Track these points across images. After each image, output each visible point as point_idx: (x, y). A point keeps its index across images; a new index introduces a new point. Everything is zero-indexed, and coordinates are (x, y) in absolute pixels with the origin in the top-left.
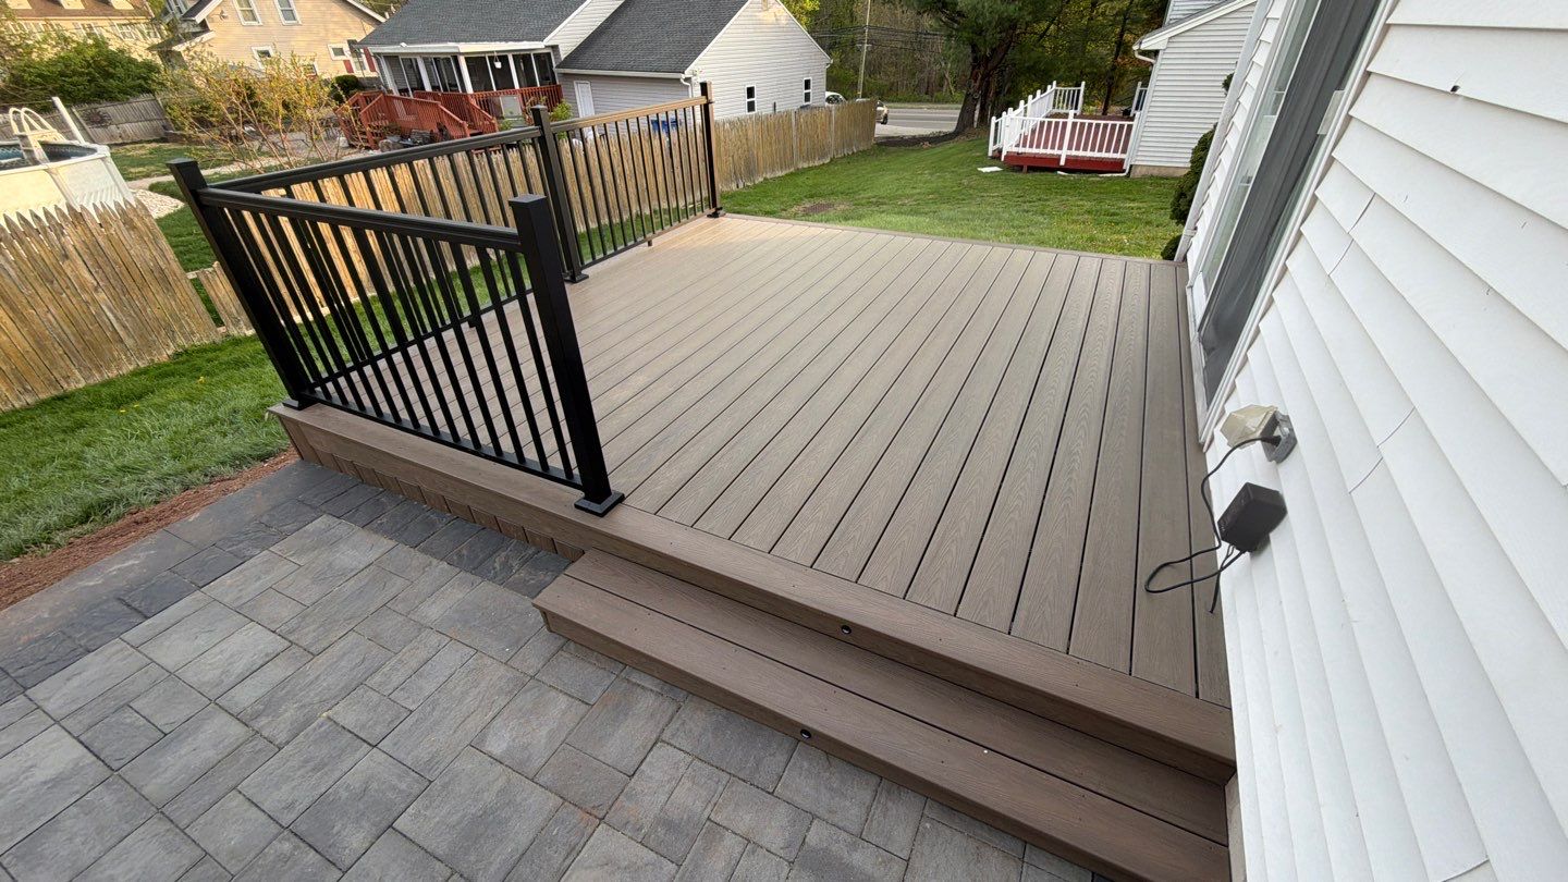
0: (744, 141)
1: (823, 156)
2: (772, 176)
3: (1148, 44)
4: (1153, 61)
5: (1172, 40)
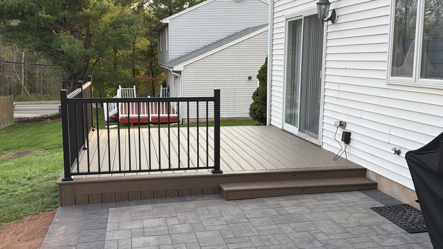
3: (176, 68)
4: (179, 75)
5: (185, 67)
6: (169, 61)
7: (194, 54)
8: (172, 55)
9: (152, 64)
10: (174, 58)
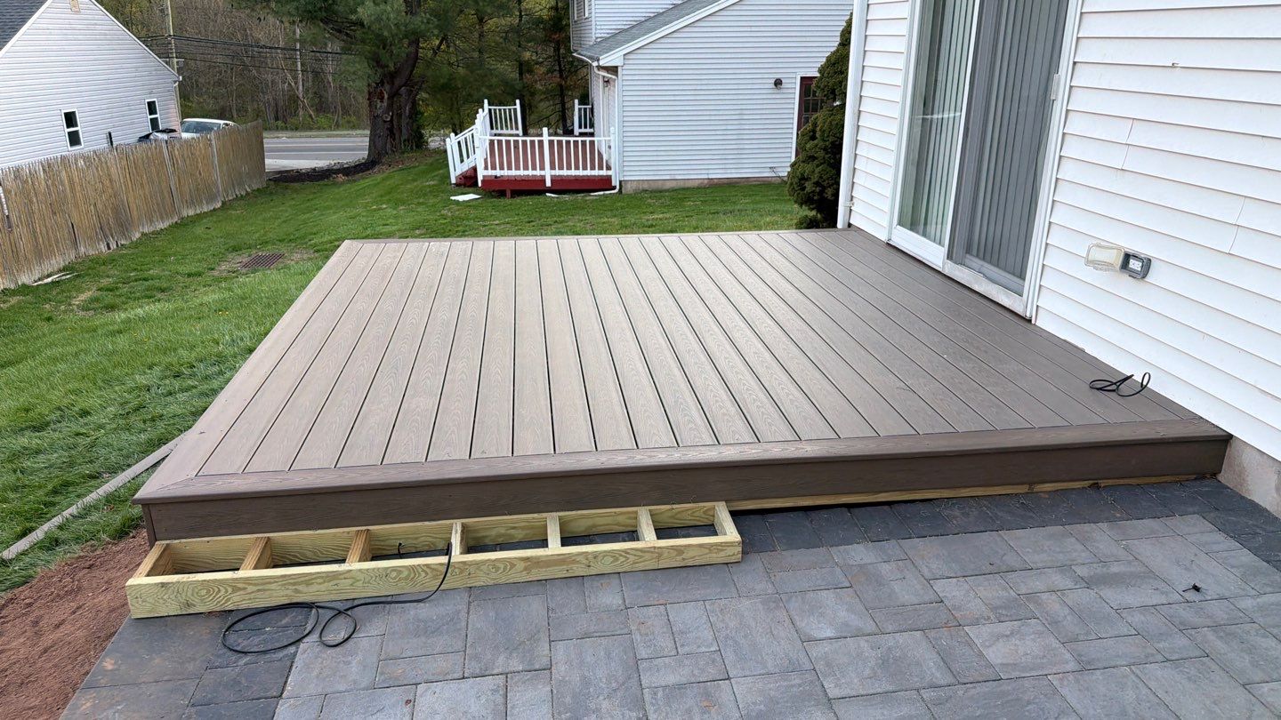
0: (107, 183)
1: (211, 199)
2: (151, 229)
3: (606, 60)
4: (614, 77)
5: (626, 57)
6: (591, 43)
7: (647, 23)
8: (599, 27)
9: (559, 50)
10: (603, 35)
